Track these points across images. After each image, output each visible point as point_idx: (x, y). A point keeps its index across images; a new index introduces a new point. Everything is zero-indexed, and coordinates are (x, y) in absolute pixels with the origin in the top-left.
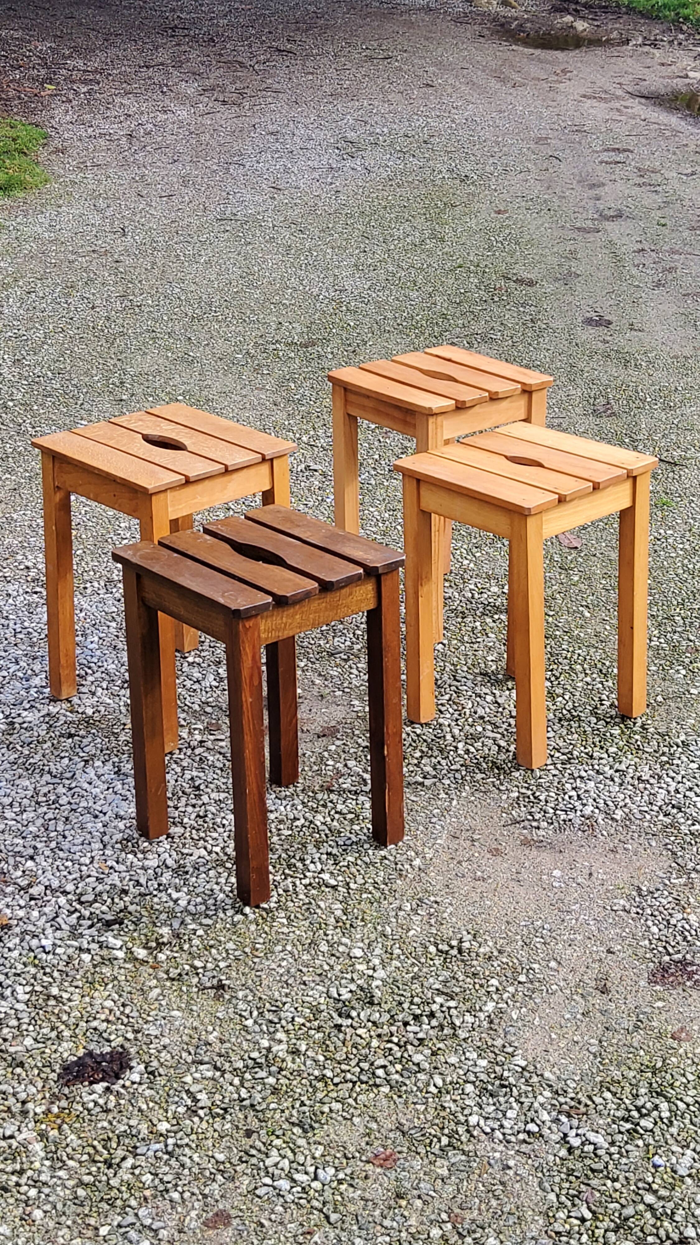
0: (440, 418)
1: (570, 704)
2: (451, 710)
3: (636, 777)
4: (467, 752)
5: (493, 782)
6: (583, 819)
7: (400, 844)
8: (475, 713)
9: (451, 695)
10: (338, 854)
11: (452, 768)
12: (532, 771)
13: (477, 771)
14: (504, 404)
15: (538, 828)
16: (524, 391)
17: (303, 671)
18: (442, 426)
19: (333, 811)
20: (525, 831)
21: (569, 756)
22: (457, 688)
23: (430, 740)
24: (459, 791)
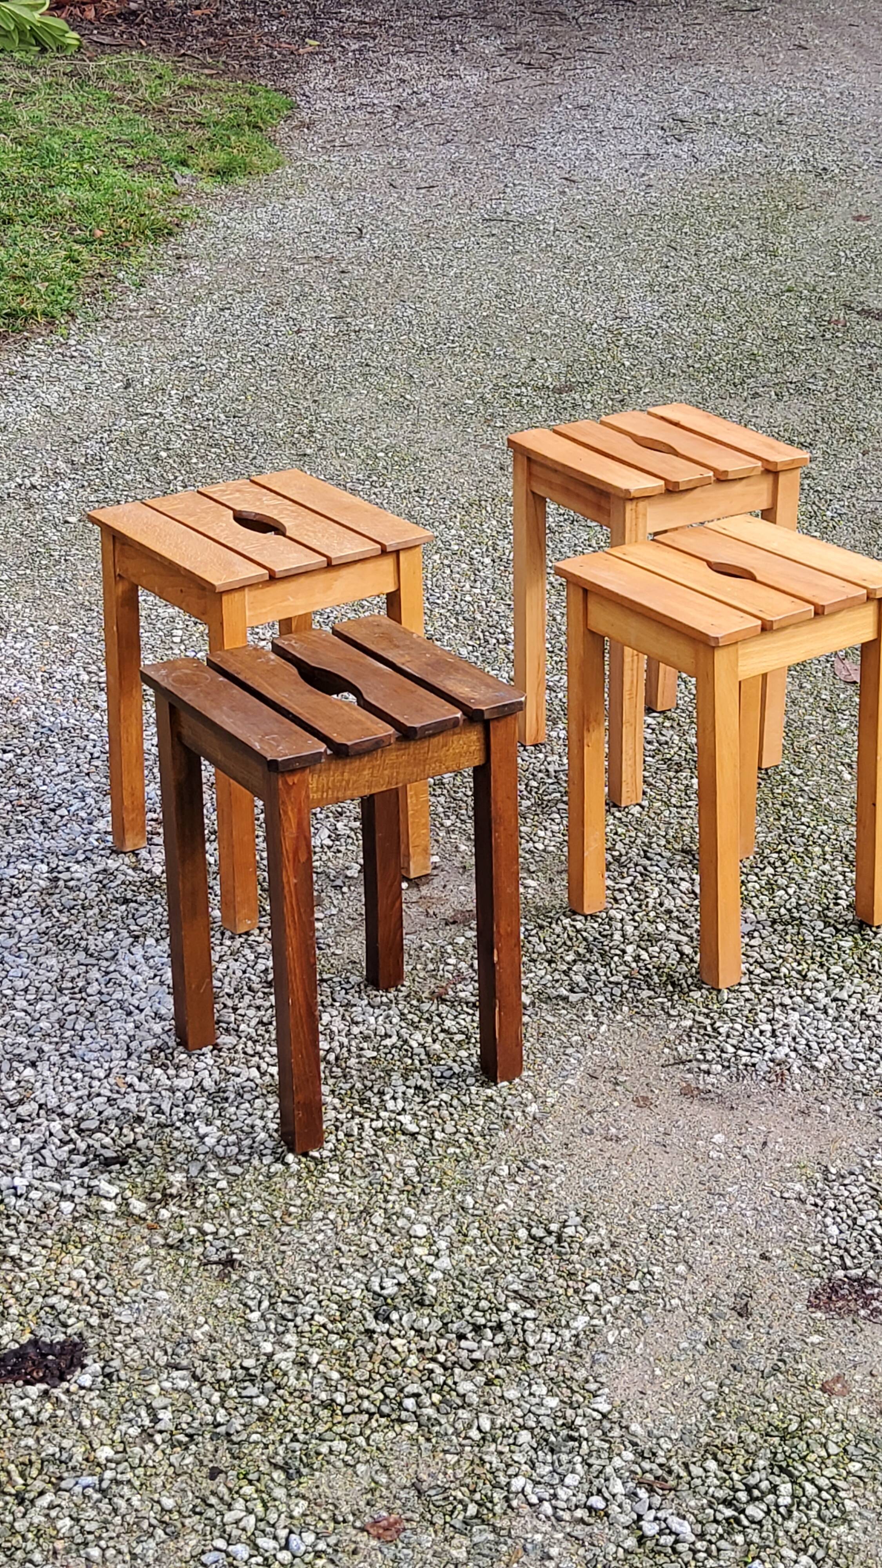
0: (641, 504)
1: (793, 900)
2: (629, 899)
3: (859, 1010)
4: (637, 959)
5: (662, 1003)
6: (771, 1064)
7: (517, 1080)
8: (661, 905)
9: (635, 877)
10: (430, 1089)
11: (612, 979)
12: (719, 991)
13: (644, 986)
14: (738, 488)
15: (708, 1073)
16: (767, 471)
17: (448, 832)
18: (645, 515)
19: (439, 1028)
20: (690, 1076)
21: (774, 973)
22: (645, 869)
23: (591, 939)
24: (614, 1012)
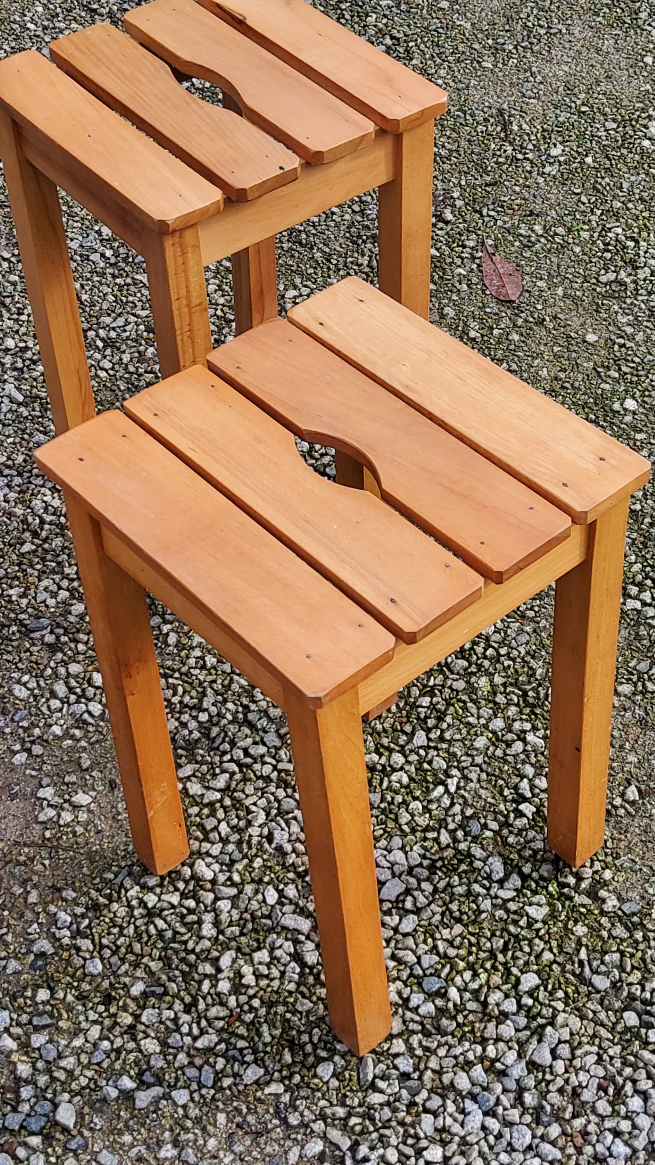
1: (457, 808)
2: (224, 828)
3: (569, 1089)
4: (238, 987)
5: (277, 1096)
8: (270, 838)
9: (232, 774)
11: (199, 1044)
12: (360, 1058)
13: (249, 1058)
18: (196, 247)
21: (439, 1002)
22: (246, 752)
23: (169, 934)
24: (204, 1129)
